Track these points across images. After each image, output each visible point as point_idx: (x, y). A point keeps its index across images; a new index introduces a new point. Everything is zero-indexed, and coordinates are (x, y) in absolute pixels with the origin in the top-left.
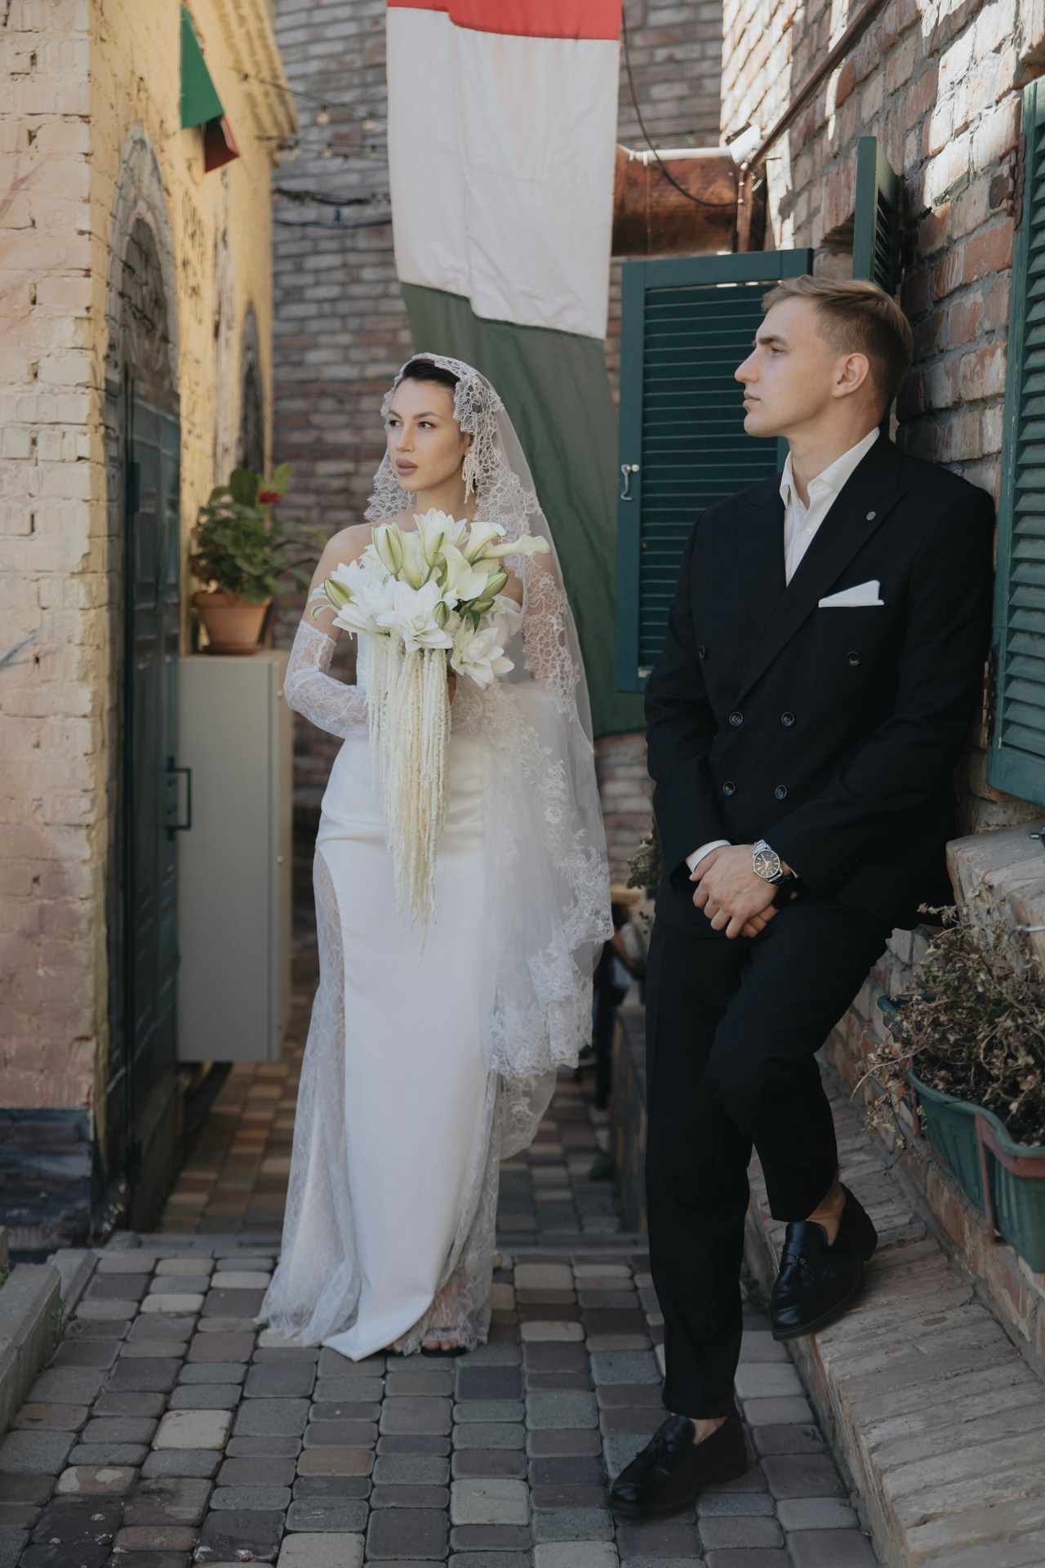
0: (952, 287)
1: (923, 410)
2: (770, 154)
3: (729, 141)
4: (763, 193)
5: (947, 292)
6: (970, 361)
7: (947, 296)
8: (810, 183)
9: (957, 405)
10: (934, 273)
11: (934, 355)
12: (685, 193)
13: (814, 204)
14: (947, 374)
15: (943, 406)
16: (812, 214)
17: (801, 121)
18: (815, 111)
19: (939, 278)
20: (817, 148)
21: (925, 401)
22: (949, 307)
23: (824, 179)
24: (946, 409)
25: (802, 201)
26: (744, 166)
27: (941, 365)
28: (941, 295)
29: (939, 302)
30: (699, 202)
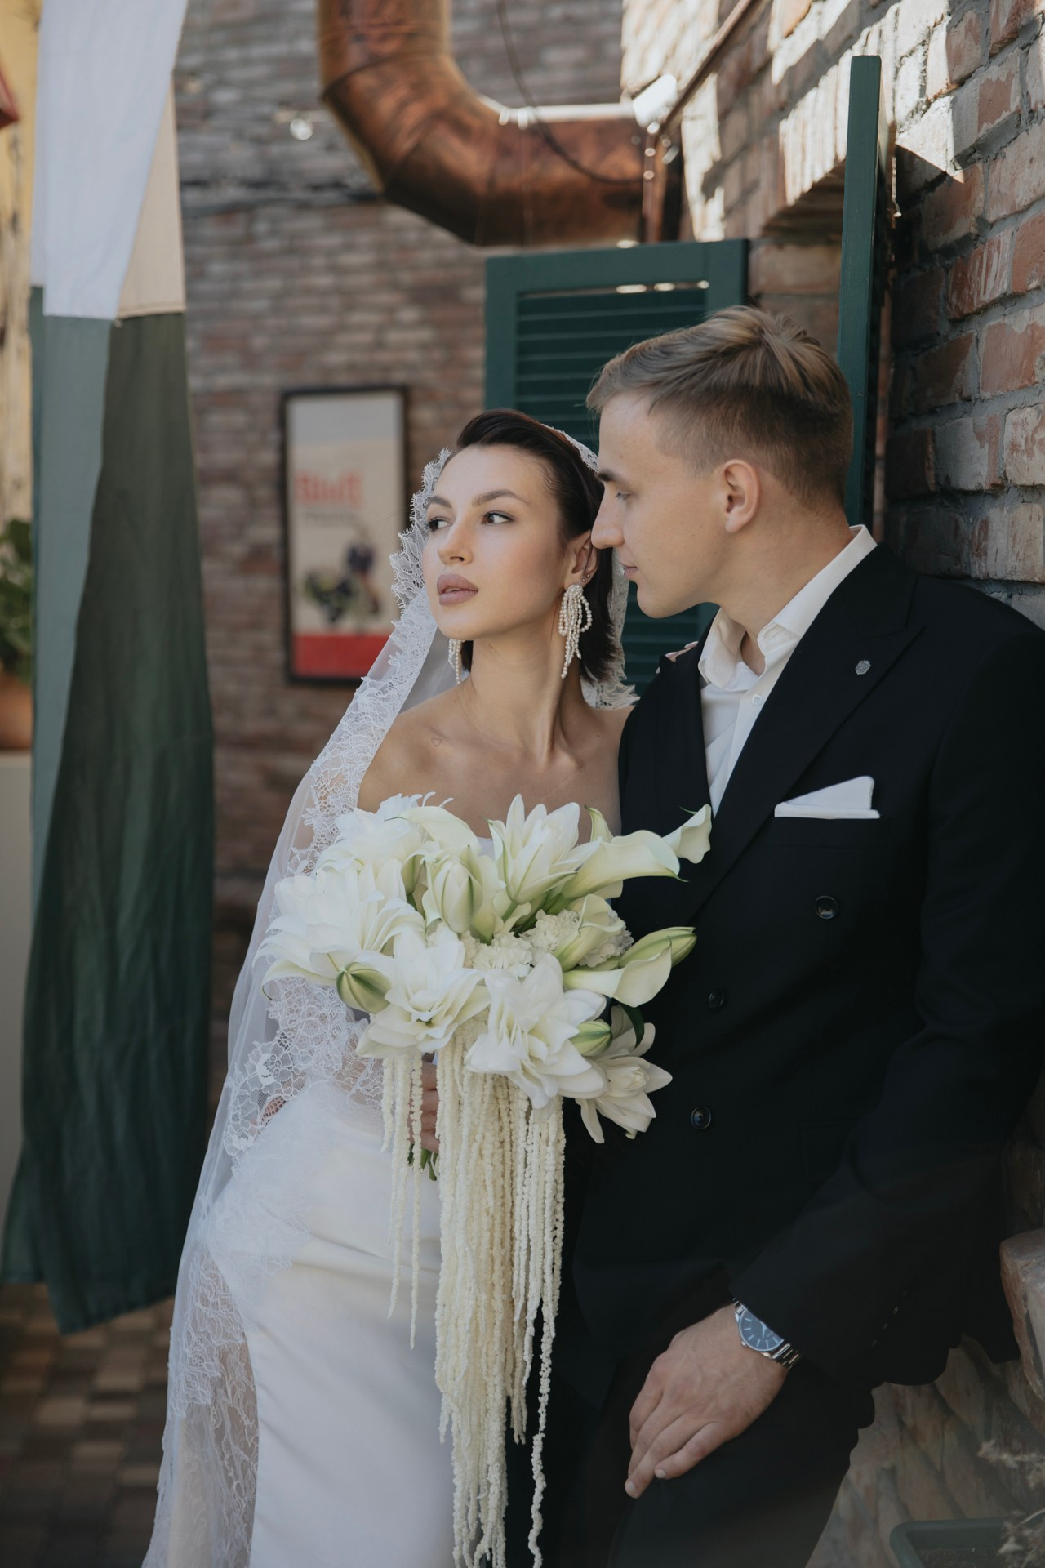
0: (986, 298)
1: (932, 489)
2: (688, 110)
3: (634, 96)
4: (677, 167)
5: (976, 305)
6: (1024, 422)
7: (977, 313)
8: (745, 148)
9: (999, 488)
10: (951, 275)
11: (954, 404)
12: (575, 165)
13: (751, 176)
14: (980, 437)
15: (972, 487)
16: (748, 190)
17: (731, 64)
18: (750, 49)
19: (962, 283)
20: (755, 100)
21: (937, 476)
22: (984, 331)
23: (766, 141)
24: (978, 493)
25: (733, 175)
26: (653, 129)
27: (968, 422)
28: (966, 311)
29: (961, 320)
30: (595, 179)
